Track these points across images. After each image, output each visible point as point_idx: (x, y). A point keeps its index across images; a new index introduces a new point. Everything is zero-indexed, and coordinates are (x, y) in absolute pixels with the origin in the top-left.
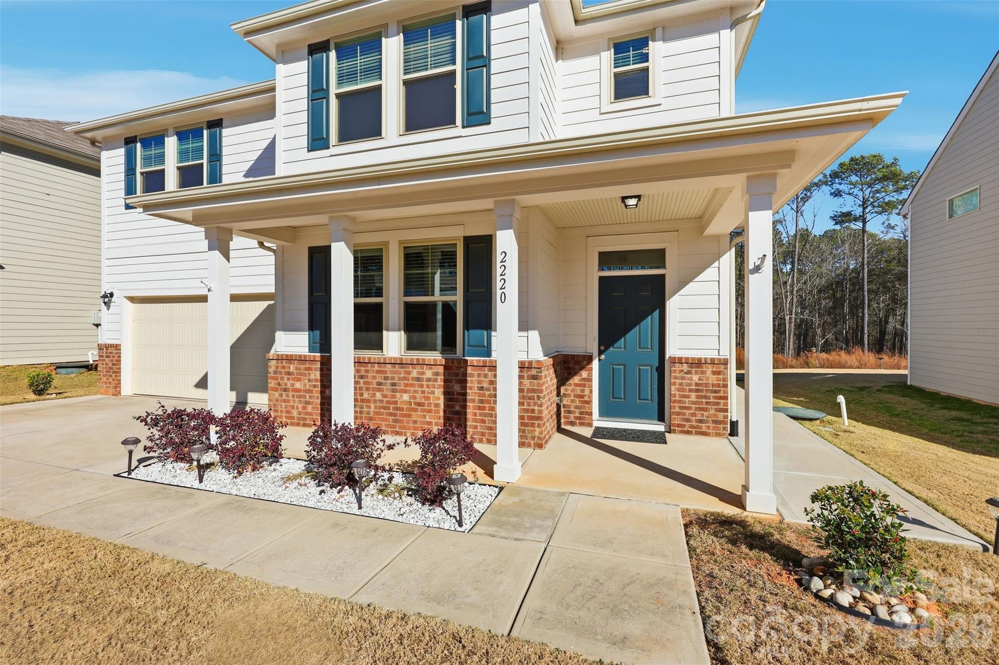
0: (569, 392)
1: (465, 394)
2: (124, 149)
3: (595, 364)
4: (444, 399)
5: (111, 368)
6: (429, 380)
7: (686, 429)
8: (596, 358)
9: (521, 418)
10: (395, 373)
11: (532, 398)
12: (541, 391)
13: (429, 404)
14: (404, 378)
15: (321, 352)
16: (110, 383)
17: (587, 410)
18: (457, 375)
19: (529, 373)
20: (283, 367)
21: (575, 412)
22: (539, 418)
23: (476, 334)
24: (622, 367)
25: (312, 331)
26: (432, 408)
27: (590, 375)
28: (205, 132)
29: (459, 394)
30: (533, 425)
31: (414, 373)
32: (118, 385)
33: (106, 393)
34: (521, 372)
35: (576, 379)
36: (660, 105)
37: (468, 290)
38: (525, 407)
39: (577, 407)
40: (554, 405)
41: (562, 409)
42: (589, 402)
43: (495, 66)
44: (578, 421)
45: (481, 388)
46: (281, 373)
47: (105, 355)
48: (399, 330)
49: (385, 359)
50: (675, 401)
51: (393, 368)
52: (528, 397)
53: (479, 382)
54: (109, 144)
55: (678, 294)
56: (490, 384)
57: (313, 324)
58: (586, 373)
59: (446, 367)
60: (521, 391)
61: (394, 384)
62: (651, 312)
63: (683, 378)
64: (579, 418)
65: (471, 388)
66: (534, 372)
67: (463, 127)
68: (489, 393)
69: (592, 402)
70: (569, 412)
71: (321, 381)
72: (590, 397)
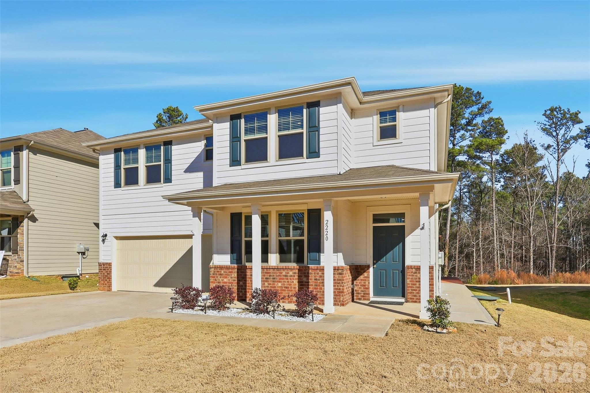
0: (358, 283)
1: (308, 282)
2: (113, 155)
3: (371, 270)
4: (298, 285)
5: (106, 276)
6: (291, 276)
7: (414, 300)
8: (371, 267)
9: (334, 292)
10: (274, 273)
11: (339, 283)
12: (343, 280)
13: (291, 287)
14: (279, 276)
15: (237, 264)
16: (106, 284)
17: (367, 292)
18: (305, 273)
19: (338, 272)
20: (218, 272)
21: (361, 293)
22: (343, 292)
23: (314, 255)
24: (385, 271)
25: (233, 254)
26: (293, 289)
27: (369, 275)
28: (162, 147)
29: (306, 282)
30: (339, 295)
31: (284, 273)
32: (110, 286)
33: (103, 290)
34: (334, 271)
35: (361, 277)
36: (402, 143)
37: (309, 234)
38: (336, 287)
39: (362, 291)
40: (350, 289)
41: (355, 292)
42: (368, 288)
43: (322, 131)
44: (362, 298)
45: (316, 279)
46: (216, 274)
47: (102, 269)
48: (276, 253)
49: (270, 266)
50: (409, 287)
51: (273, 271)
52: (337, 282)
53: (315, 277)
54: (104, 152)
55: (411, 235)
56: (320, 277)
57: (233, 251)
58: (367, 274)
59: (299, 270)
60: (334, 280)
61: (274, 279)
62: (398, 244)
63: (413, 276)
64: (363, 297)
65: (311, 279)
66: (340, 271)
67: (307, 158)
68: (319, 281)
69: (369, 288)
70: (358, 293)
71: (238, 278)
72: (368, 286)
